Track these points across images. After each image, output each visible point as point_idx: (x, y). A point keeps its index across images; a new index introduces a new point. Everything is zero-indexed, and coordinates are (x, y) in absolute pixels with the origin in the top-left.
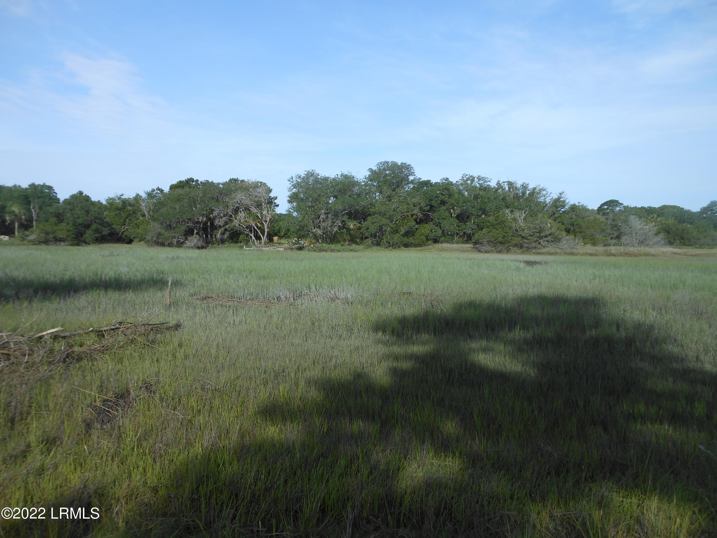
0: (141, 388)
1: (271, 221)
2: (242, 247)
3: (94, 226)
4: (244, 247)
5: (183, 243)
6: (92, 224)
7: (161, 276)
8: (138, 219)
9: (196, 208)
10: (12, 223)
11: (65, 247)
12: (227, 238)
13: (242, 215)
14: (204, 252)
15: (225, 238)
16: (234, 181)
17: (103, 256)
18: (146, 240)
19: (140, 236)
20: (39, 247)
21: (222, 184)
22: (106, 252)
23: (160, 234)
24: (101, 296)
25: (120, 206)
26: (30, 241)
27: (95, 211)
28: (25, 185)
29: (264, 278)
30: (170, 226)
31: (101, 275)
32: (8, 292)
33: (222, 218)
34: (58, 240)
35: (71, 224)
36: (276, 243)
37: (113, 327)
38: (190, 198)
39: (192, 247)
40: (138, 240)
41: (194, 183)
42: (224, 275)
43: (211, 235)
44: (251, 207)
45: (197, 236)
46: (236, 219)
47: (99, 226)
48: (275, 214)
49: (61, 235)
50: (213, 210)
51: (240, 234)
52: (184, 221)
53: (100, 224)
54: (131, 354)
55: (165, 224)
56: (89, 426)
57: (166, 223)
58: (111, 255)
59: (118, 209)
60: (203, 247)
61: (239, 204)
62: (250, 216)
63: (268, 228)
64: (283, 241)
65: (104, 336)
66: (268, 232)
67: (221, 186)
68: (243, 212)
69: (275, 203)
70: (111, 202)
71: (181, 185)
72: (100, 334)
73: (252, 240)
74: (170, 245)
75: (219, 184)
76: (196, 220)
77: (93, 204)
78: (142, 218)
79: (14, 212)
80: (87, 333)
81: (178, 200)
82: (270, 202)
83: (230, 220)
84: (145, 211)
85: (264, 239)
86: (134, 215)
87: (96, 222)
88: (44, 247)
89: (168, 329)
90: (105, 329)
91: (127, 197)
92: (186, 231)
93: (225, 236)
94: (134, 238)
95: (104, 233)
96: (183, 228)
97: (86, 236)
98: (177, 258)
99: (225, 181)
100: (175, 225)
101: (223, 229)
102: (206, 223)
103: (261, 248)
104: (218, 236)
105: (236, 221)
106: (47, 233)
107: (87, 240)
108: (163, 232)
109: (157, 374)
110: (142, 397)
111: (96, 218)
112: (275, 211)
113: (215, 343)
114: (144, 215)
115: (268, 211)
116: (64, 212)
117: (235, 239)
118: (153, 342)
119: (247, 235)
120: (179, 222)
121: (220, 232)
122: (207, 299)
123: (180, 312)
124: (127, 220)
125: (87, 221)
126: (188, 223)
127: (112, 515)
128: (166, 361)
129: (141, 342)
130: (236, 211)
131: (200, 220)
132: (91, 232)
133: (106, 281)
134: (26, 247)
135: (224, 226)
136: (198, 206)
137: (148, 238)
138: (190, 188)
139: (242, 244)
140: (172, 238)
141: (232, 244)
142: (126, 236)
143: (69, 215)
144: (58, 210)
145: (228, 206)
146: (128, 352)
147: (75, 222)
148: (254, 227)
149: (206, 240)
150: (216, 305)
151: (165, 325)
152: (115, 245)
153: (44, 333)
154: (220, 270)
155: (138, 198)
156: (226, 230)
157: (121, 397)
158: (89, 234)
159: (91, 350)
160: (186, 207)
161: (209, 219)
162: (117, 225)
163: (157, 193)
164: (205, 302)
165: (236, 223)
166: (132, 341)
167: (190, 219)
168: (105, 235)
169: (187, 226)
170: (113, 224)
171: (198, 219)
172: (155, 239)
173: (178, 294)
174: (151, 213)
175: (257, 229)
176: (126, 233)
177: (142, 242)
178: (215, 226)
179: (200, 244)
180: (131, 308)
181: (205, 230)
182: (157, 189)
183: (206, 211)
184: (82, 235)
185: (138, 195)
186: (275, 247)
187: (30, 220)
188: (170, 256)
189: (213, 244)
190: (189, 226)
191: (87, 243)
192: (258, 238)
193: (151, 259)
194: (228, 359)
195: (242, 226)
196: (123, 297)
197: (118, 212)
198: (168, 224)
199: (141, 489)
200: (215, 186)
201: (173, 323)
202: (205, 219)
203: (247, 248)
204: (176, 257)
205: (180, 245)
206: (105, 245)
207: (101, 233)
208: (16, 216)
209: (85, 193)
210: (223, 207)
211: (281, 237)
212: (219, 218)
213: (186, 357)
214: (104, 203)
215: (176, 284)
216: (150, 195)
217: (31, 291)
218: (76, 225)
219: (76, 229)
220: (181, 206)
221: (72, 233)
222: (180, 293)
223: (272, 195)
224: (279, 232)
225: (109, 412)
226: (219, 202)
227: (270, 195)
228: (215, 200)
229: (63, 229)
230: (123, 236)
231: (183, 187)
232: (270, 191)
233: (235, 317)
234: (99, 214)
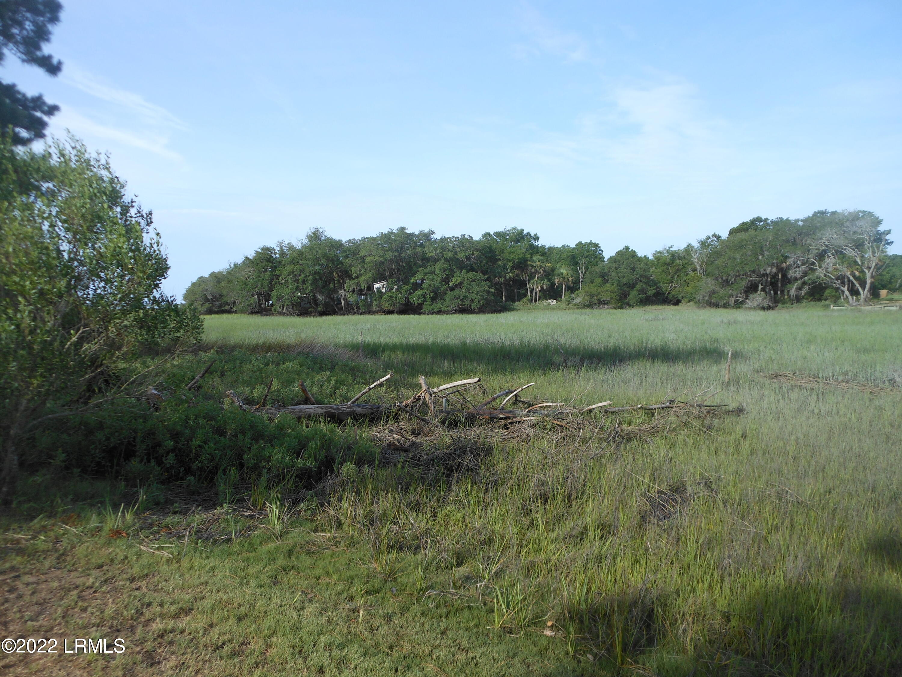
0: (699, 484)
1: (878, 268)
2: (828, 306)
3: (639, 286)
4: (832, 306)
5: (742, 303)
6: (636, 284)
7: (715, 345)
8: (687, 274)
9: (763, 255)
10: (561, 285)
11: (608, 310)
12: (805, 294)
13: (830, 261)
14: (771, 314)
15: (803, 294)
16: (820, 215)
17: (647, 320)
18: (697, 300)
19: (689, 295)
20: (584, 311)
21: (802, 221)
22: (650, 316)
23: (713, 292)
24: (648, 367)
25: (668, 260)
26: (575, 305)
27: (641, 269)
28: (573, 245)
29: (866, 350)
30: (727, 281)
31: (647, 343)
32: (557, 359)
33: (799, 267)
34: (602, 303)
35: (615, 285)
36: (883, 300)
37: (663, 406)
38: (755, 243)
39: (755, 308)
40: (687, 300)
41: (762, 223)
42: (802, 345)
43: (782, 292)
44: (845, 249)
45: (762, 293)
46: (820, 267)
47: (644, 286)
48: (886, 256)
49: (605, 297)
50: (786, 257)
51: (826, 288)
52: (746, 274)
53: (646, 283)
54: (684, 440)
55: (720, 280)
56: (644, 518)
57: (722, 278)
58: (656, 319)
59: (666, 264)
60: (769, 308)
61: (827, 246)
62: (843, 262)
63: (872, 277)
64: (896, 296)
65: (653, 415)
66: (872, 284)
67: (800, 223)
68: (832, 257)
69: (886, 240)
70: (658, 256)
71: (744, 227)
72: (650, 412)
73: (845, 296)
74: (726, 306)
75: (797, 221)
76: (762, 272)
77: (639, 259)
78: (692, 273)
79: (562, 274)
80: (635, 410)
81: (740, 247)
82: (878, 239)
83: (811, 269)
84: (696, 264)
85: (864, 294)
86: (684, 270)
87: (641, 281)
88: (588, 310)
89: (728, 413)
90: (656, 406)
91: (677, 249)
92: (747, 287)
93: (803, 292)
94: (682, 298)
95: (649, 294)
96: (744, 283)
97: (629, 297)
98: (735, 322)
99: (806, 216)
100: (733, 280)
101: (800, 282)
102: (776, 274)
103: (859, 307)
104: (793, 292)
105: (820, 270)
106: (592, 296)
107: (631, 302)
108: (717, 289)
109: (718, 469)
110: (701, 494)
111: (641, 276)
112: (886, 252)
113: (793, 438)
114: (695, 270)
115: (873, 252)
116: (609, 272)
117: (817, 296)
118: (710, 428)
119: (837, 289)
120: (739, 276)
121: (795, 287)
122: (779, 378)
123: (741, 393)
124: (676, 277)
125: (632, 280)
126: (751, 277)
127: (677, 632)
128: (726, 454)
129: (696, 427)
130: (821, 256)
131: (768, 272)
132: (635, 292)
133: (651, 350)
134: (572, 311)
135: (801, 278)
136: (766, 253)
137: (699, 297)
138: (756, 230)
139: (827, 302)
140: (729, 297)
141: (812, 303)
142: (673, 296)
143: (613, 274)
144: (604, 269)
145: (809, 251)
146: (681, 438)
147: (619, 282)
148: (848, 278)
149: (775, 298)
150: (792, 386)
151: (724, 408)
152: (660, 307)
153: (594, 406)
154: (795, 339)
155: (689, 249)
156: (804, 283)
157: (676, 491)
158: (633, 295)
159: (640, 430)
160: (750, 256)
161: (780, 269)
162: (664, 283)
163: (712, 241)
164: (775, 380)
165: (820, 273)
166: (686, 424)
167: (754, 272)
168: (650, 296)
169: (749, 281)
170: (660, 282)
171: (765, 270)
172: (707, 298)
173: (738, 370)
174: (704, 266)
175: (854, 281)
176: (673, 293)
177: (691, 303)
178: (789, 279)
179: (765, 304)
180: (681, 384)
181: (774, 284)
182: (713, 236)
183: (777, 259)
184: (626, 296)
185: (689, 245)
186: (883, 306)
187: (576, 282)
188: (725, 320)
189: (784, 303)
190: (752, 281)
191: (631, 306)
192: (854, 292)
193: (703, 323)
194: (813, 463)
195: (830, 277)
196: (671, 370)
197: (666, 267)
198: (724, 278)
199: (709, 611)
200: (792, 224)
201: (733, 405)
202: (774, 270)
203: (835, 308)
204: (732, 321)
205: (738, 305)
206: (650, 307)
207: (646, 294)
208: (564, 278)
209: (632, 248)
210: (802, 253)
211: (893, 290)
212: (795, 268)
213: (753, 452)
214: (651, 257)
215: (736, 355)
216: (704, 244)
217: (578, 359)
218: (620, 286)
219: (621, 290)
220: (742, 255)
221: (615, 294)
222: (741, 368)
223: (882, 228)
224: (890, 283)
225: (664, 506)
226: (796, 245)
227: (878, 229)
228: (791, 244)
229: (607, 291)
230: (670, 296)
231: (746, 230)
232: (879, 222)
233: (821, 404)
234: (645, 271)
